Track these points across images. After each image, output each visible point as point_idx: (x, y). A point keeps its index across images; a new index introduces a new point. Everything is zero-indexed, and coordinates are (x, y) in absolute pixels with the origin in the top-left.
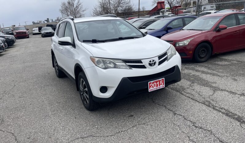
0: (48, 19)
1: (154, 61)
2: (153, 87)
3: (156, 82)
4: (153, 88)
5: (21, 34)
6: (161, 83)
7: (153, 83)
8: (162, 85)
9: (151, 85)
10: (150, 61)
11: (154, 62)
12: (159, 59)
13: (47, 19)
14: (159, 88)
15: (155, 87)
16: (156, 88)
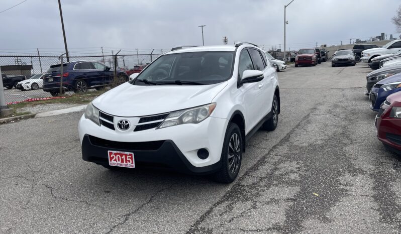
0: (383, 34)
1: (126, 122)
2: (115, 160)
3: (122, 155)
4: (115, 162)
5: (304, 60)
6: (128, 159)
7: (116, 154)
8: (130, 163)
9: (113, 157)
10: (121, 122)
11: (127, 124)
12: (140, 122)
13: (380, 35)
14: (124, 165)
15: (120, 162)
16: (121, 165)
